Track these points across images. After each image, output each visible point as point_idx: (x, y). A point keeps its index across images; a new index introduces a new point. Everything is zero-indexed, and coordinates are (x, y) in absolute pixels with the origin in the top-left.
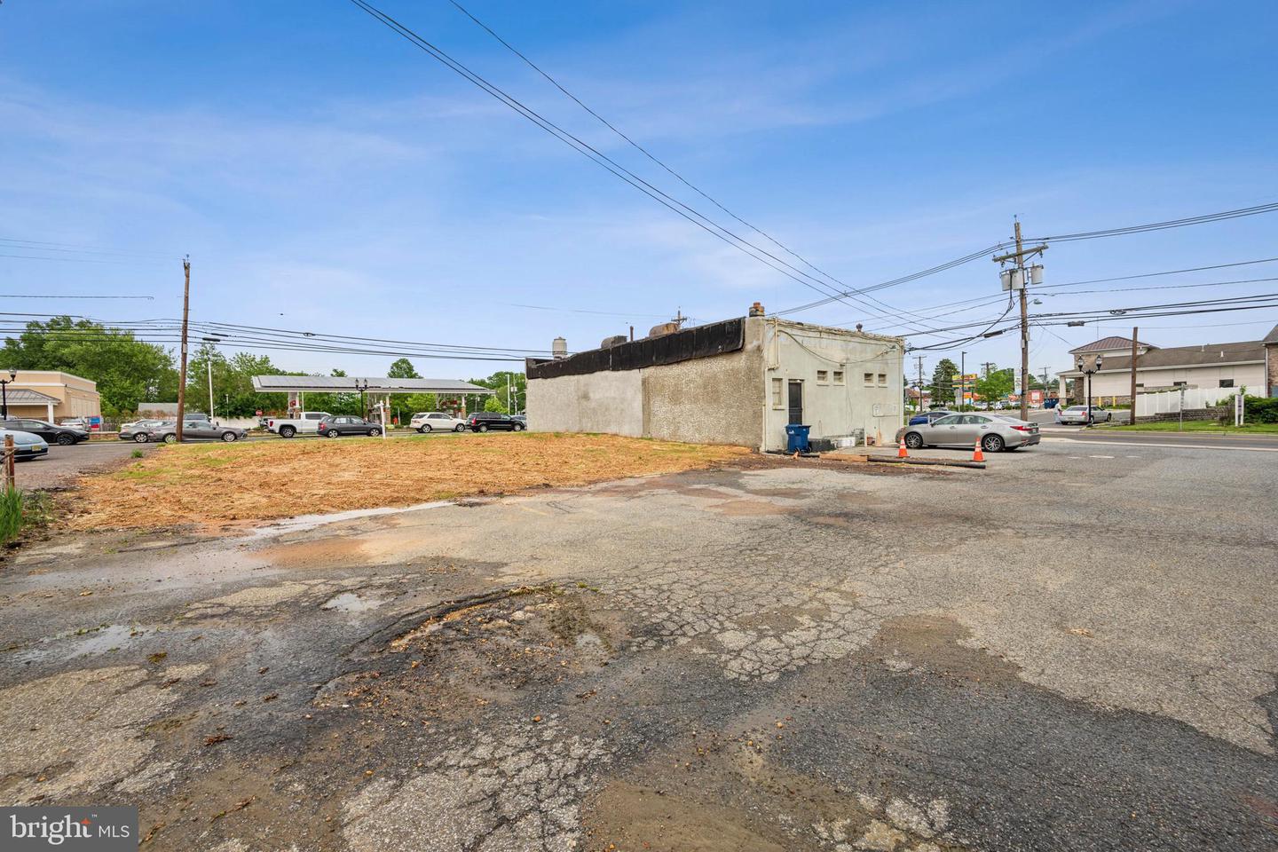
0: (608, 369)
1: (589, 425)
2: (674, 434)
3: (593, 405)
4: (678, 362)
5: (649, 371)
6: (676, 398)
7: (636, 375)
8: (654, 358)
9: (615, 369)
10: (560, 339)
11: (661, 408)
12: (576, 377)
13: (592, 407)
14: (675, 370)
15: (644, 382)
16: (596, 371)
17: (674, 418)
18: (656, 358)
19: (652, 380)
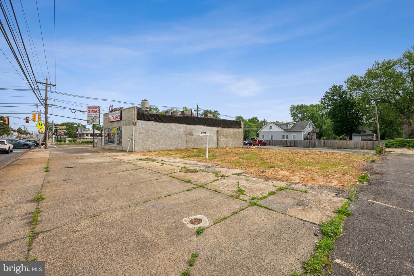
0: (204, 125)
1: (192, 145)
2: (226, 146)
3: (195, 137)
4: (228, 128)
5: (219, 129)
6: (227, 137)
7: (215, 129)
8: (221, 125)
9: (206, 126)
10: (145, 100)
11: (222, 139)
12: (185, 125)
13: (194, 138)
14: (227, 130)
15: (217, 132)
16: (197, 125)
17: (226, 142)
18: (222, 125)
19: (220, 131)
